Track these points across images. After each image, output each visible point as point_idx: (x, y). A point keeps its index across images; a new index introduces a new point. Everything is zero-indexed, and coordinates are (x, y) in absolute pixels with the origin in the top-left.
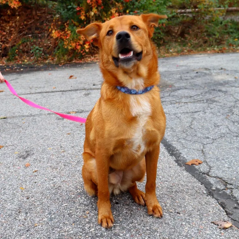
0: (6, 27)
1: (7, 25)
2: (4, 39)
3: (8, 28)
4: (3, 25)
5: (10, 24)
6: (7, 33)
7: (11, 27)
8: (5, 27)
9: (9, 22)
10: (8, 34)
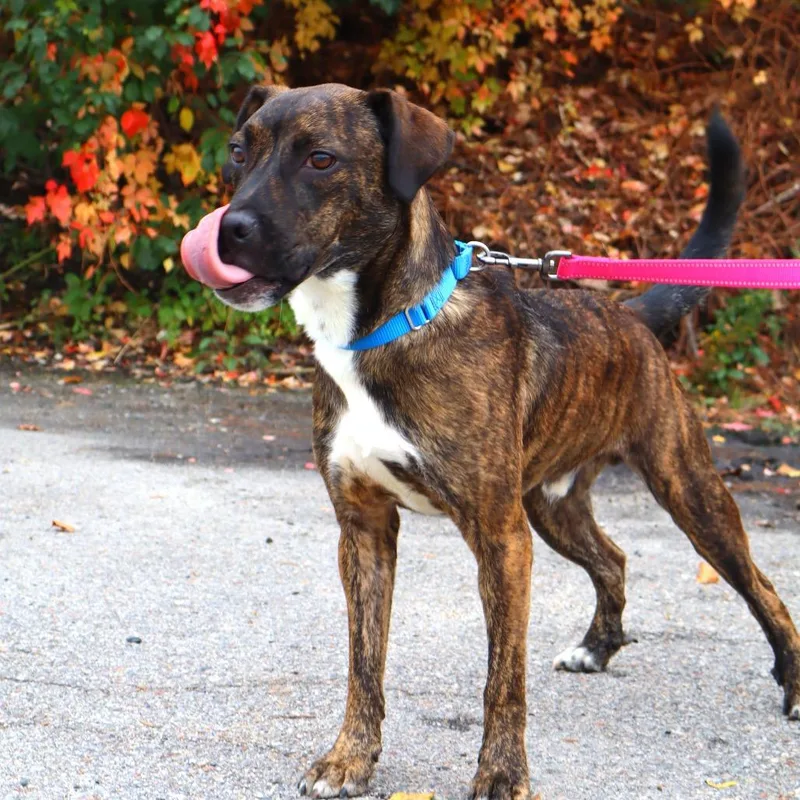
0: (648, 145)
1: (653, 131)
2: (636, 226)
3: (662, 152)
4: (627, 127)
5: (676, 128)
6: (654, 185)
7: (679, 145)
8: (635, 139)
9: (662, 111)
10: (661, 191)
